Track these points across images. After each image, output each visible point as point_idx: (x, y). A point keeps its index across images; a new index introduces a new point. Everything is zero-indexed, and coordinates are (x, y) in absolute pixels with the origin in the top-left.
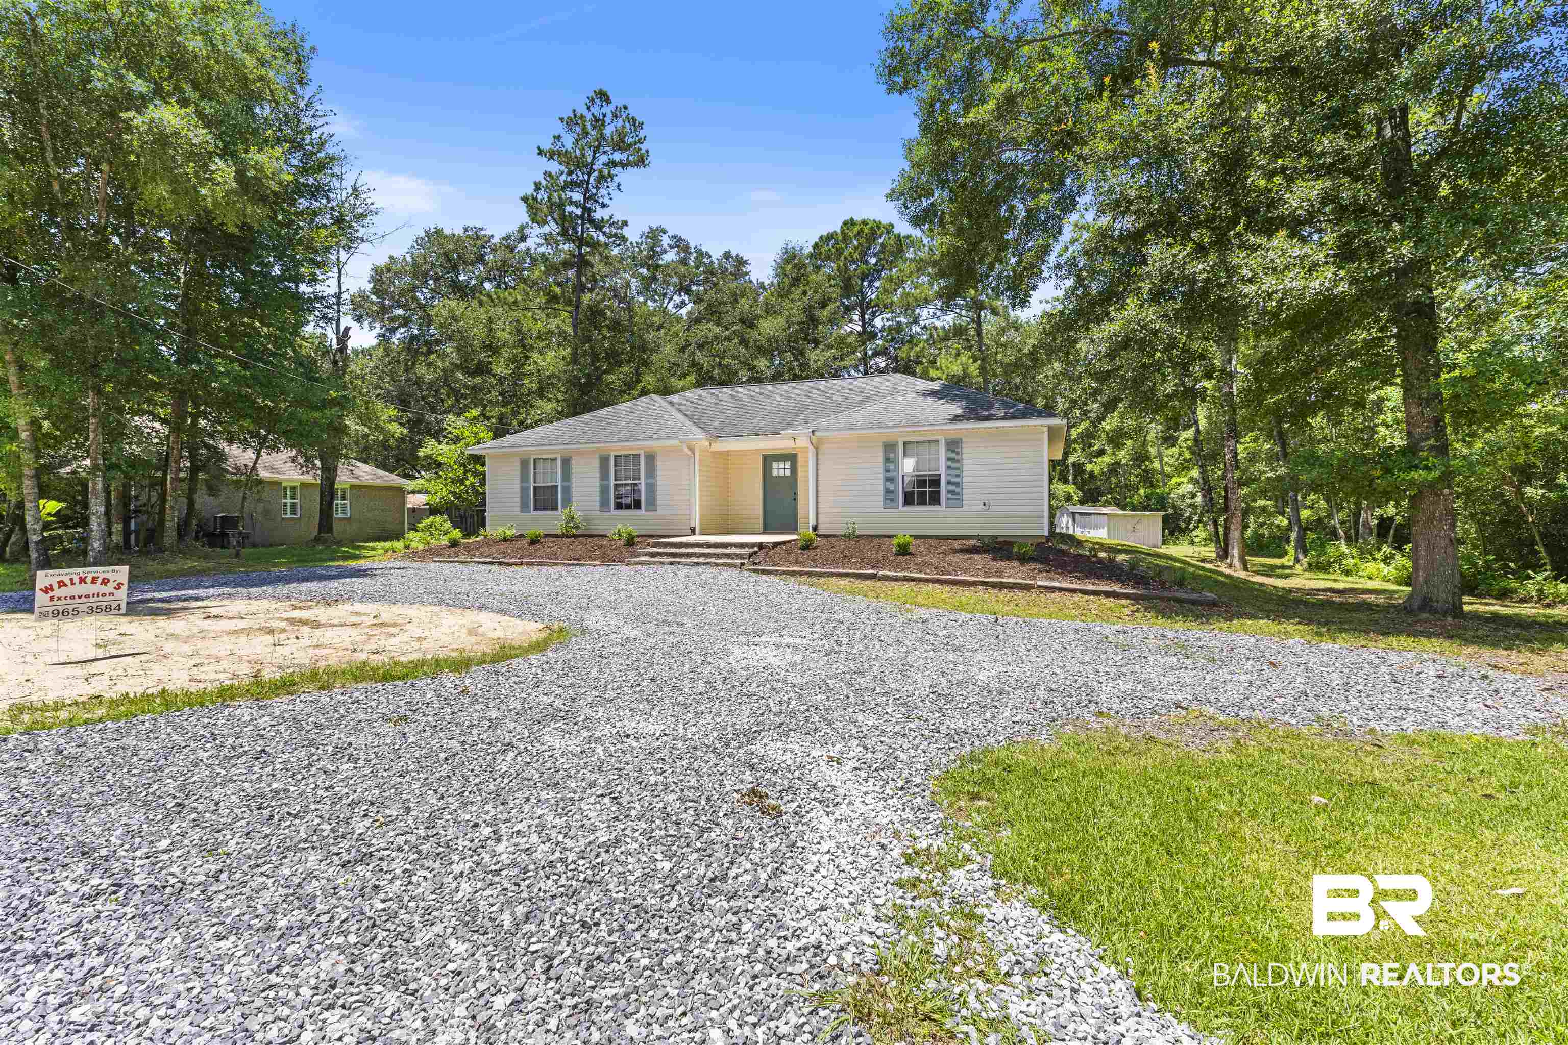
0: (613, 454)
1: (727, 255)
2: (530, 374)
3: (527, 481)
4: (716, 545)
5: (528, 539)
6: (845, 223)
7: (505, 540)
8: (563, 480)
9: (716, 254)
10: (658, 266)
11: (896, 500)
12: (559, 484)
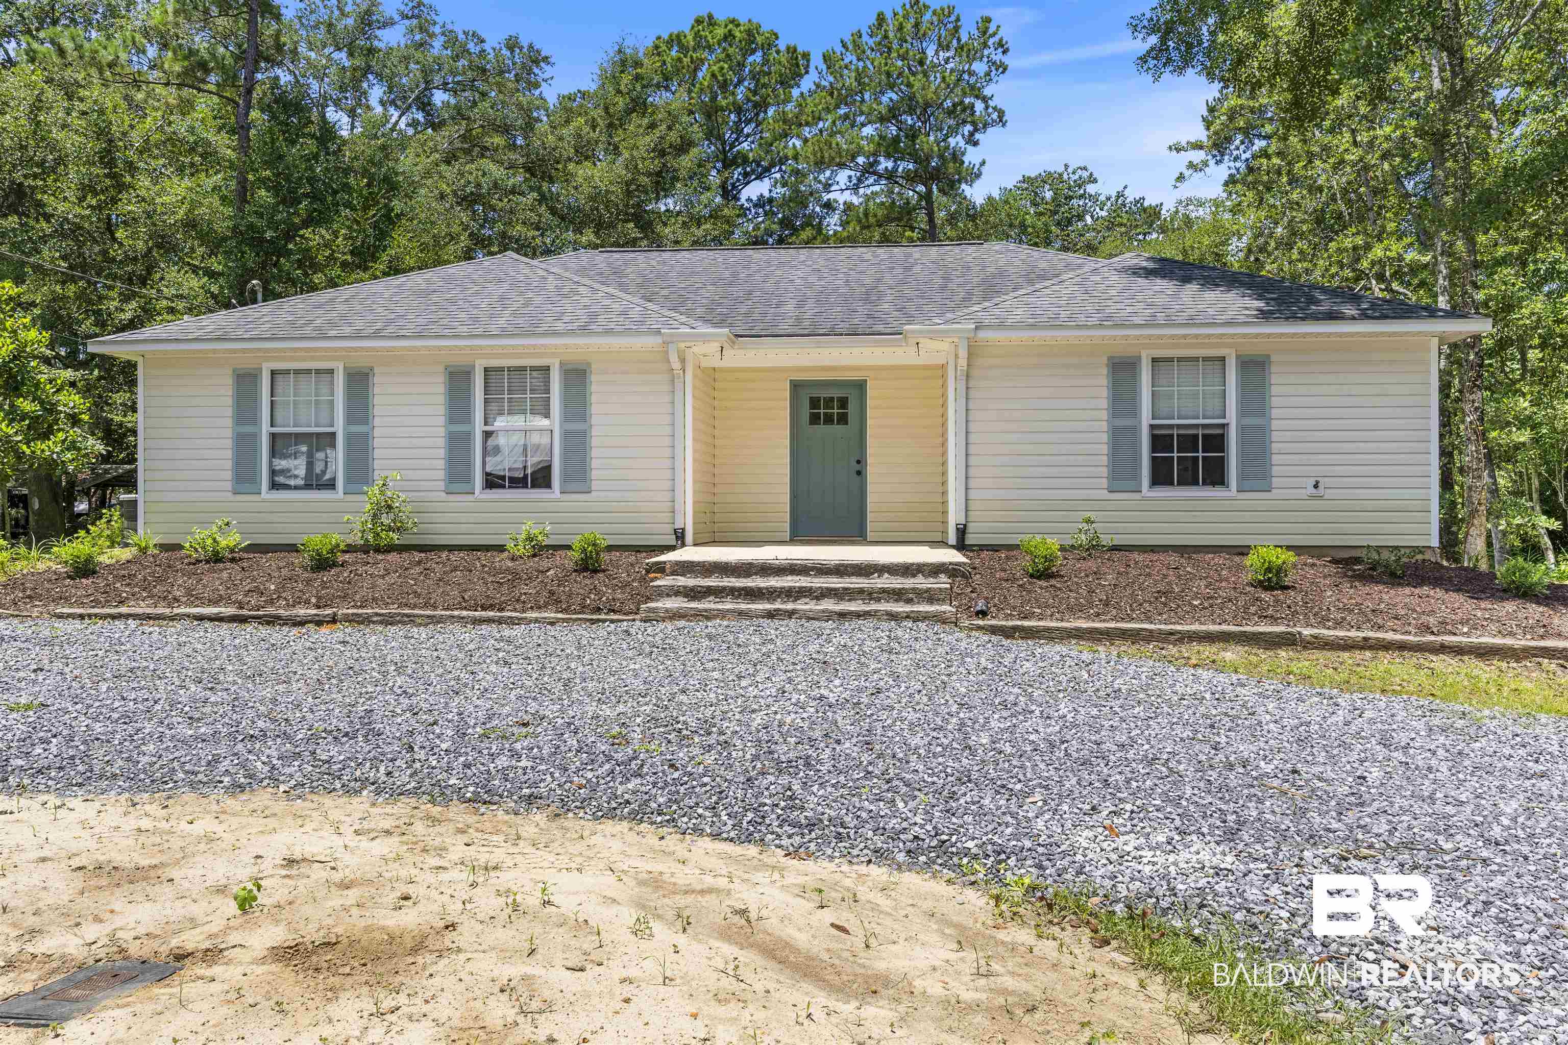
0: (480, 365)
1: (512, 44)
2: (130, 222)
3: (255, 420)
4: (841, 570)
5: (305, 559)
6: (699, 22)
7: (216, 558)
8: (350, 419)
9: (494, 40)
10: (371, 51)
11: (1136, 476)
12: (339, 428)
